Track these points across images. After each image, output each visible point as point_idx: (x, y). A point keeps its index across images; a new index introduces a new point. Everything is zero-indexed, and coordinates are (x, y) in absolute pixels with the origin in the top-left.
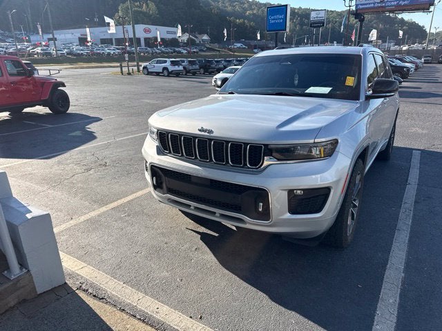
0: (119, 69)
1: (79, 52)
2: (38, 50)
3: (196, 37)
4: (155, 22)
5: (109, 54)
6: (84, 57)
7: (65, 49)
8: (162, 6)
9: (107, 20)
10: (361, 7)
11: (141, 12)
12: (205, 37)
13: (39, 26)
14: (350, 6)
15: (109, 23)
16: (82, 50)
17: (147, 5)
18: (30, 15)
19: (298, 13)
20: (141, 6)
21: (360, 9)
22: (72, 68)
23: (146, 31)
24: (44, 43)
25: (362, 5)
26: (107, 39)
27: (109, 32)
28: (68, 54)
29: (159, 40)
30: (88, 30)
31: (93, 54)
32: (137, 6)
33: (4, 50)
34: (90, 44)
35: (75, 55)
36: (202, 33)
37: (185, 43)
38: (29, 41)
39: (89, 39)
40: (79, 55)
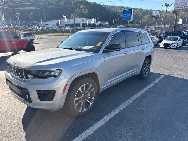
0: (67, 36)
1: (55, 29)
2: (40, 28)
3: (103, 23)
4: (87, 17)
5: (67, 30)
6: (57, 31)
7: (50, 28)
8: (90, 10)
9: (64, 16)
10: (176, 9)
11: (82, 13)
12: (107, 23)
13: (41, 19)
14: (167, 9)
15: (64, 18)
16: (56, 28)
17: (84, 10)
18: (40, 15)
19: (149, 12)
20: (82, 11)
21: (176, 10)
22: (51, 35)
23: (82, 20)
24: (42, 26)
25: (177, 8)
26: (67, 24)
27: (64, 21)
28: (51, 30)
29: (88, 24)
30: (59, 20)
31: (61, 30)
32: (81, 11)
33: (28, 28)
34: (60, 26)
35: (53, 30)
36: (106, 21)
37: (98, 25)
38: (38, 25)
39: (60, 24)
40: (55, 30)
